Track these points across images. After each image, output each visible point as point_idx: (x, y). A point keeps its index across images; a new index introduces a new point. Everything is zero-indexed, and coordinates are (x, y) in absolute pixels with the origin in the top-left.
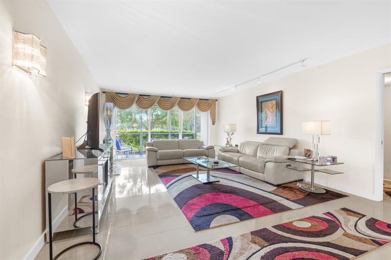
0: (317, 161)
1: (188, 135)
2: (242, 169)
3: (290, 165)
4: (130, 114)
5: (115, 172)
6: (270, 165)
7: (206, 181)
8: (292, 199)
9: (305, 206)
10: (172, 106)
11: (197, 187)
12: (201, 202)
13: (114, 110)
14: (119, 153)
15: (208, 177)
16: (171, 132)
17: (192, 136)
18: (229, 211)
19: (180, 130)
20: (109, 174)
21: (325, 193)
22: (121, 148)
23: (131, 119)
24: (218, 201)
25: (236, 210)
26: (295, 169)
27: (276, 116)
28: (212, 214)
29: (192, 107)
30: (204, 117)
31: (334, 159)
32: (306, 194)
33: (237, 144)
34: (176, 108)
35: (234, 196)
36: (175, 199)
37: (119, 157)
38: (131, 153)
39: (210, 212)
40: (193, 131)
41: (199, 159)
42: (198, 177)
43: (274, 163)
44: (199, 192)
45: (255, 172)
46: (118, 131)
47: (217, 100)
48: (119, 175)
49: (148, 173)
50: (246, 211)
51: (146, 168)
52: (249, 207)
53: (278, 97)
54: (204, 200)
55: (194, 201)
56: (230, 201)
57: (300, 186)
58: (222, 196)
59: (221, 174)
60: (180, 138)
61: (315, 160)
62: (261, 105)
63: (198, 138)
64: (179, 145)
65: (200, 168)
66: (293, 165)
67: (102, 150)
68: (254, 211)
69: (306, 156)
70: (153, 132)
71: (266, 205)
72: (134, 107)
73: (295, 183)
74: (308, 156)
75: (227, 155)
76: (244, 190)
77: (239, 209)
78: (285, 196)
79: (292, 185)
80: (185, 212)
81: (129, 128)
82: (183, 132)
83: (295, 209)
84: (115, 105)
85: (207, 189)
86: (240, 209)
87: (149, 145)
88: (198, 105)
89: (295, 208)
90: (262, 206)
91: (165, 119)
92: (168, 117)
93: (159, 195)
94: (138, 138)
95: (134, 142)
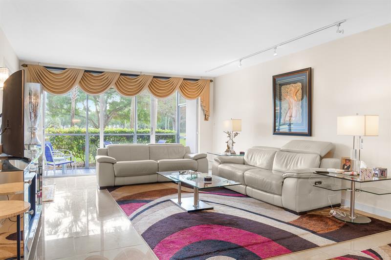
0: (358, 175)
1: (165, 137)
2: (250, 190)
3: (320, 183)
4: (68, 101)
5: (45, 197)
6: (290, 183)
7: (193, 209)
8: (321, 232)
9: (338, 241)
10: (140, 89)
11: (179, 217)
12: (184, 238)
13: (42, 95)
14: (49, 167)
15: (196, 202)
16: (137, 133)
17: (171, 138)
18: (225, 250)
19: (152, 128)
20: (36, 199)
21: (370, 223)
22: (54, 158)
23: (68, 111)
24: (210, 237)
25: (236, 248)
26: (328, 188)
27: (302, 107)
28: (200, 255)
29: (171, 91)
30: (191, 108)
31: (383, 172)
32: (341, 225)
33: (242, 151)
34: (146, 93)
35: (234, 229)
36: (143, 235)
37: (51, 173)
38: (70, 166)
39: (196, 253)
40: (173, 131)
41: (183, 174)
42: (180, 203)
43: (296, 179)
44: (181, 224)
45: (268, 194)
46: (47, 129)
47: (211, 81)
48: (51, 201)
49: (99, 198)
50: (250, 250)
51: (97, 191)
52: (256, 244)
53: (304, 77)
54: (188, 236)
55: (173, 237)
56: (227, 237)
57: (334, 214)
58: (216, 229)
59: (215, 197)
60: (153, 141)
61: (355, 173)
62: (280, 90)
63: (181, 142)
64: (150, 153)
65: (183, 188)
66: (325, 182)
67: (27, 161)
68: (263, 250)
69: (343, 169)
70: (108, 133)
71: (282, 241)
72: (75, 91)
73: (328, 209)
74: (347, 169)
75: (227, 168)
76: (250, 220)
77: (240, 247)
78: (311, 229)
79: (323, 213)
80: (159, 253)
81: (64, 124)
82: (156, 132)
83: (323, 247)
84: (45, 86)
85: (193, 219)
86: (242, 247)
87: (101, 152)
88: (182, 88)
89: (322, 245)
90: (274, 243)
91: (126, 110)
92: (132, 107)
93: (117, 235)
94: (81, 142)
95: (75, 148)
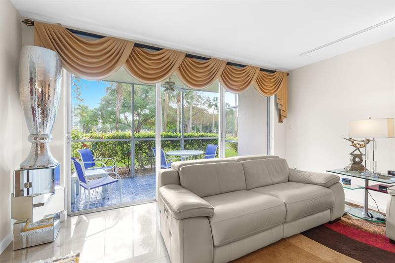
10: (210, 79)
47: (288, 74)
88: (258, 81)
94: (125, 146)
95: (119, 153)
